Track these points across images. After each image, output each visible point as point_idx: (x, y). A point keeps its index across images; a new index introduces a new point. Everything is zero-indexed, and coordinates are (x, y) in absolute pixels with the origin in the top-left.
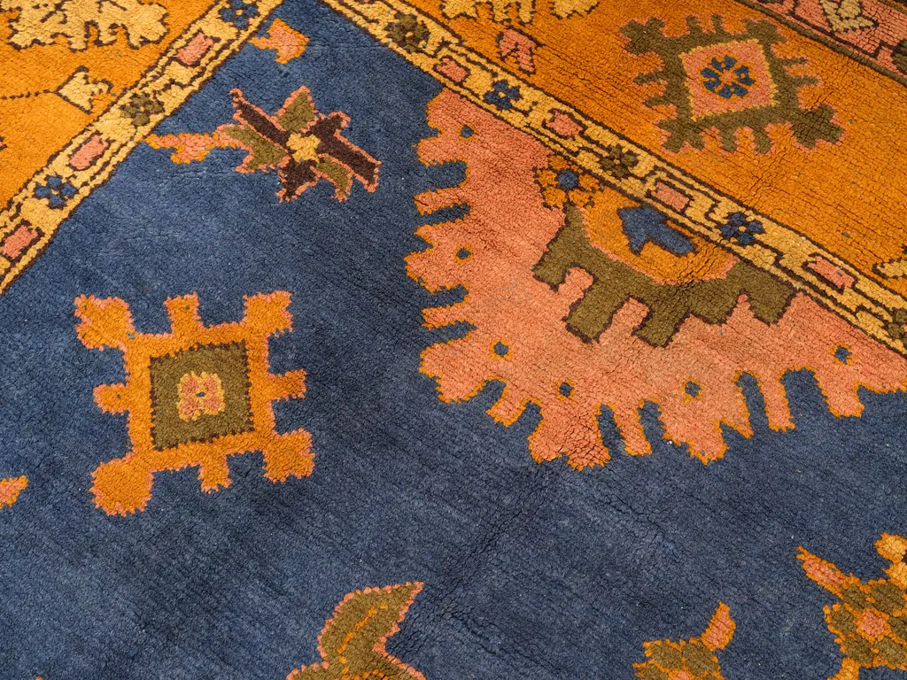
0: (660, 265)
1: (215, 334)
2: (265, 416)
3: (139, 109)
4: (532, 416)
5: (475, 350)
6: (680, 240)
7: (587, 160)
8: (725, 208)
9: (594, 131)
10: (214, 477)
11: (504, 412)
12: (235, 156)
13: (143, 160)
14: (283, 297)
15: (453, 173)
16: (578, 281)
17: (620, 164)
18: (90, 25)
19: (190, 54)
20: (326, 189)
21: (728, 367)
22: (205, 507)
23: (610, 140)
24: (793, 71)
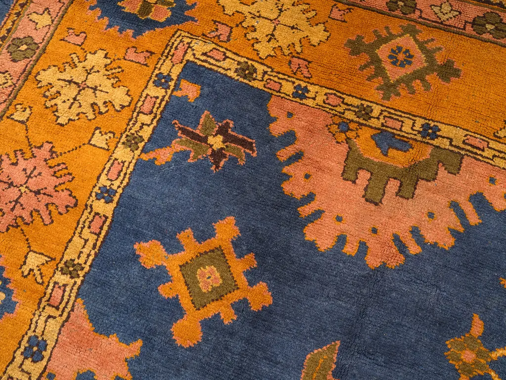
0: (399, 159)
1: (205, 246)
2: (242, 280)
3: (132, 142)
4: (363, 247)
5: (327, 220)
6: (404, 144)
7: (349, 115)
8: (419, 122)
9: (349, 100)
10: (228, 316)
11: (350, 249)
12: (185, 155)
13: (143, 168)
14: (231, 219)
15: (289, 137)
16: (364, 176)
17: (365, 113)
18: (93, 105)
19: (147, 107)
20: (233, 160)
21: (444, 201)
22: (230, 332)
23: (357, 102)
24: (430, 46)
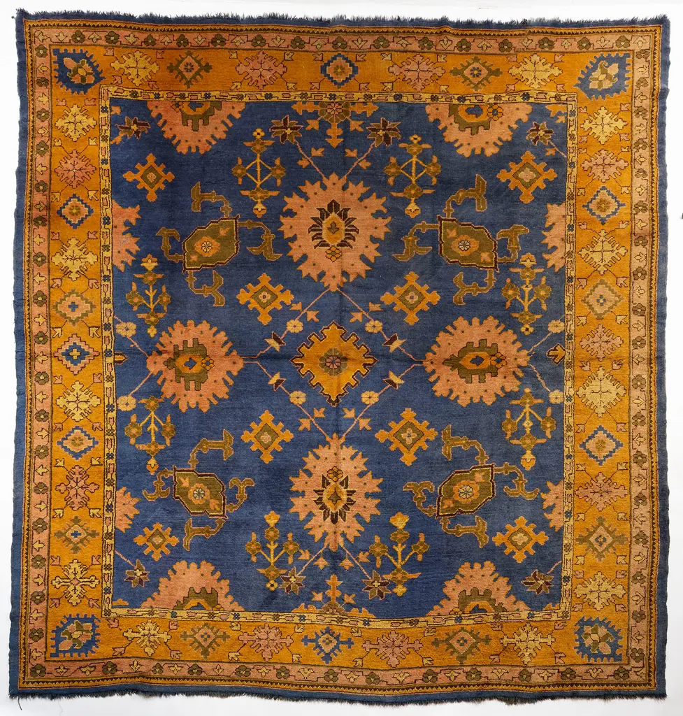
0: (200, 111)
1: (146, 167)
2: (163, 174)
3: (105, 139)
4: (197, 148)
5: (183, 143)
6: (200, 104)
7: (178, 99)
8: (203, 94)
9: (175, 93)
10: (163, 187)
11: (193, 150)
12: (125, 137)
13: (113, 147)
14: (151, 154)
15: (160, 116)
16: (190, 122)
17: (183, 96)
18: (83, 129)
19: (104, 123)
20: (143, 132)
21: (219, 122)
22: (165, 192)
23: (179, 93)
24: (198, 59)
